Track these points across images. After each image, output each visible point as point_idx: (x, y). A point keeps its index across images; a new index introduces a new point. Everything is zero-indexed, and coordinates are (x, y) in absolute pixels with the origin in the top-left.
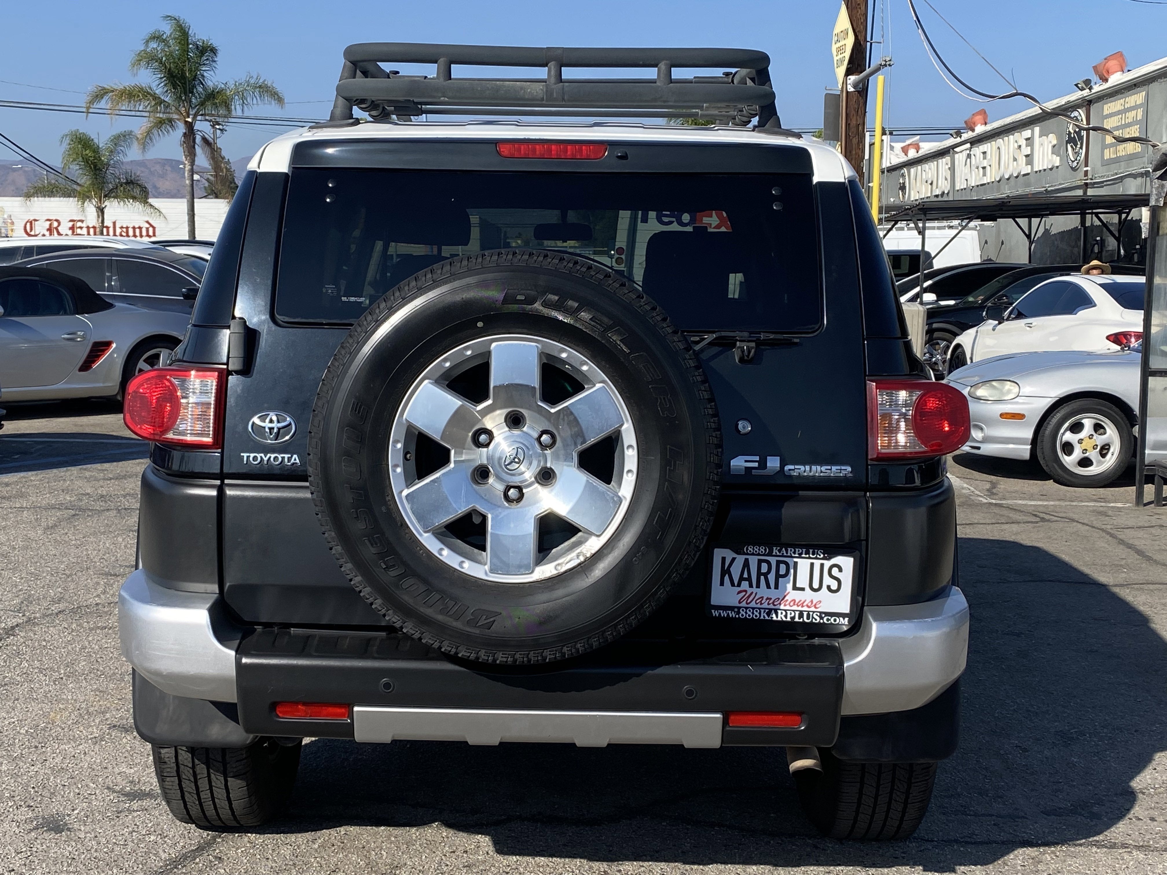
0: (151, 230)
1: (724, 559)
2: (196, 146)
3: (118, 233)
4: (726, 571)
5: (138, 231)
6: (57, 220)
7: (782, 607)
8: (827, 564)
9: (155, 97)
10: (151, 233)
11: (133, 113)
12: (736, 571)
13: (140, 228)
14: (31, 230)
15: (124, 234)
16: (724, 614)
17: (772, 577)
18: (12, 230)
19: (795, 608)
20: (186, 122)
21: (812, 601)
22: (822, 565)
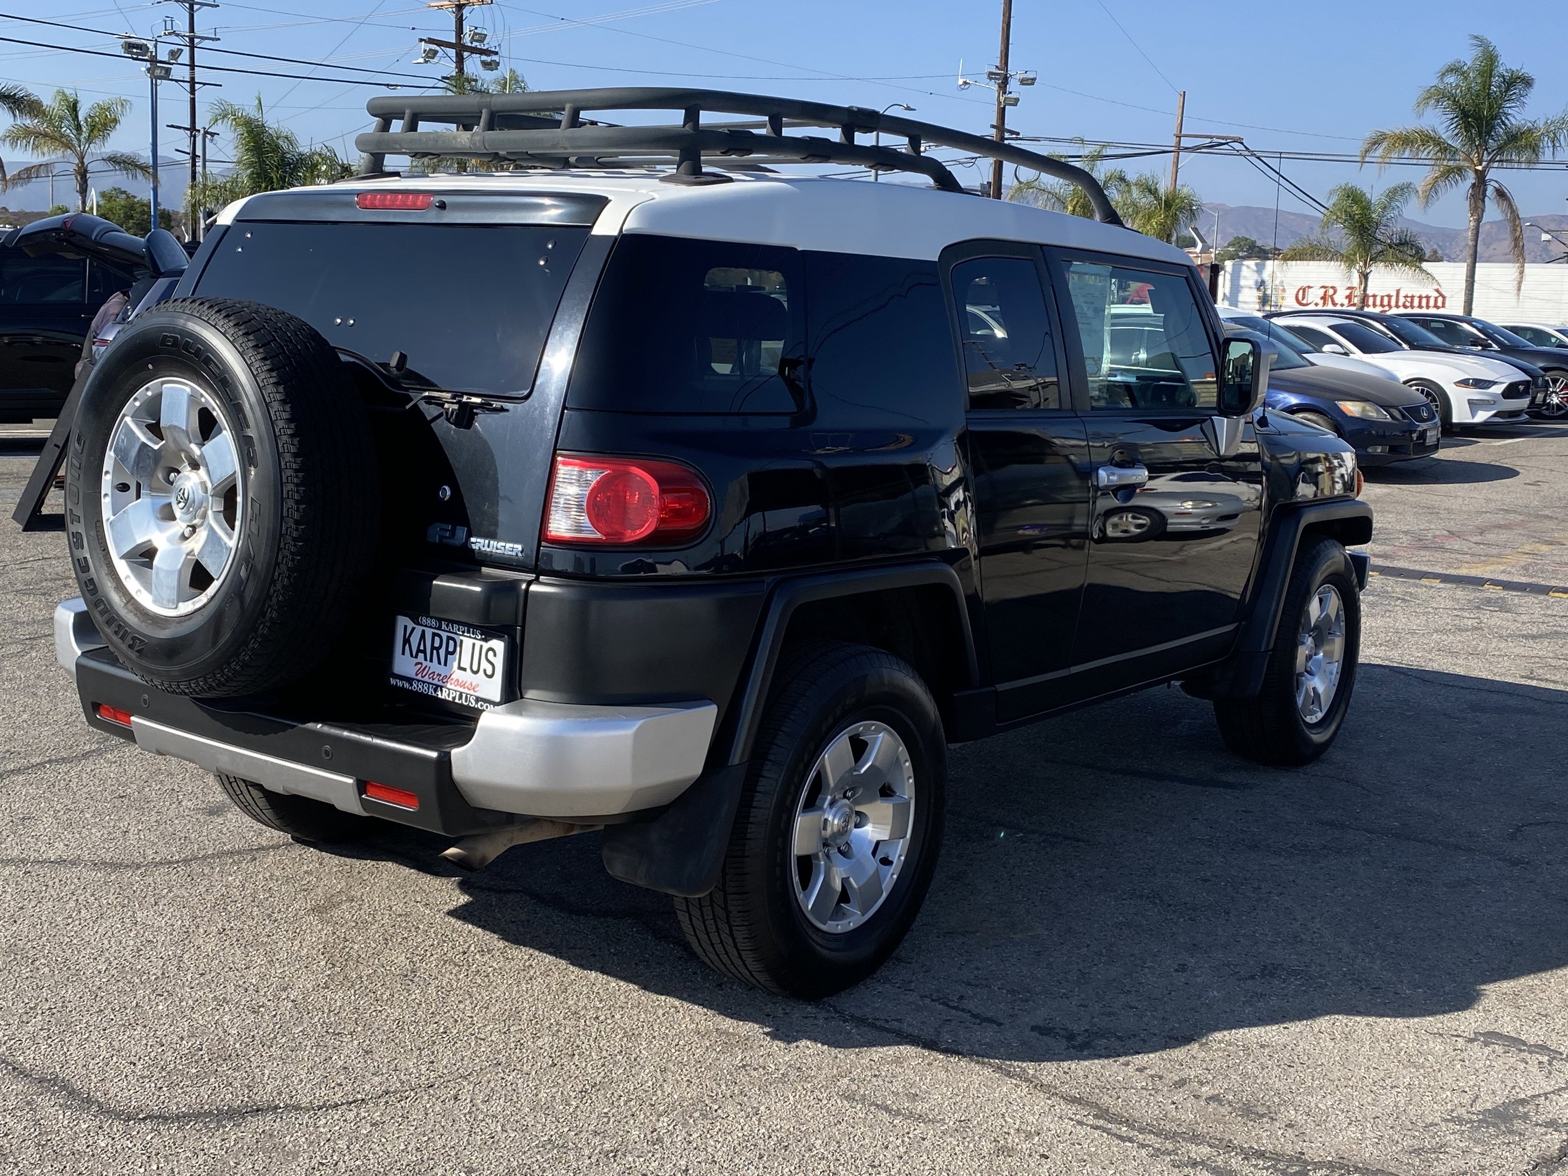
0: (1440, 299)
1: (406, 627)
2: (1486, 199)
3: (1400, 303)
4: (406, 641)
5: (1424, 301)
6: (1333, 287)
7: (449, 686)
8: (486, 646)
9: (1438, 142)
10: (1440, 304)
11: (1415, 161)
12: (415, 640)
13: (1428, 297)
14: (1303, 298)
15: (1408, 304)
16: (400, 684)
17: (442, 652)
18: (1283, 298)
19: (458, 688)
20: (1476, 171)
21: (471, 684)
22: (481, 646)
